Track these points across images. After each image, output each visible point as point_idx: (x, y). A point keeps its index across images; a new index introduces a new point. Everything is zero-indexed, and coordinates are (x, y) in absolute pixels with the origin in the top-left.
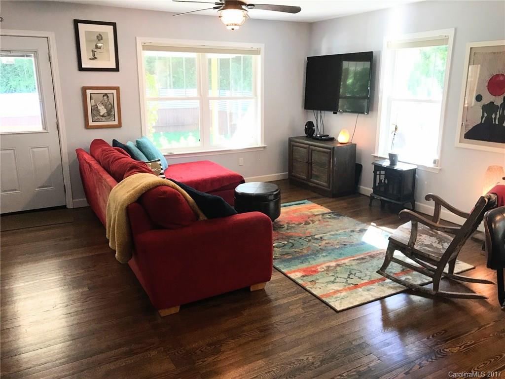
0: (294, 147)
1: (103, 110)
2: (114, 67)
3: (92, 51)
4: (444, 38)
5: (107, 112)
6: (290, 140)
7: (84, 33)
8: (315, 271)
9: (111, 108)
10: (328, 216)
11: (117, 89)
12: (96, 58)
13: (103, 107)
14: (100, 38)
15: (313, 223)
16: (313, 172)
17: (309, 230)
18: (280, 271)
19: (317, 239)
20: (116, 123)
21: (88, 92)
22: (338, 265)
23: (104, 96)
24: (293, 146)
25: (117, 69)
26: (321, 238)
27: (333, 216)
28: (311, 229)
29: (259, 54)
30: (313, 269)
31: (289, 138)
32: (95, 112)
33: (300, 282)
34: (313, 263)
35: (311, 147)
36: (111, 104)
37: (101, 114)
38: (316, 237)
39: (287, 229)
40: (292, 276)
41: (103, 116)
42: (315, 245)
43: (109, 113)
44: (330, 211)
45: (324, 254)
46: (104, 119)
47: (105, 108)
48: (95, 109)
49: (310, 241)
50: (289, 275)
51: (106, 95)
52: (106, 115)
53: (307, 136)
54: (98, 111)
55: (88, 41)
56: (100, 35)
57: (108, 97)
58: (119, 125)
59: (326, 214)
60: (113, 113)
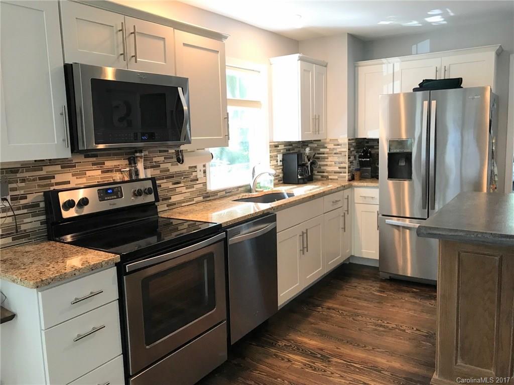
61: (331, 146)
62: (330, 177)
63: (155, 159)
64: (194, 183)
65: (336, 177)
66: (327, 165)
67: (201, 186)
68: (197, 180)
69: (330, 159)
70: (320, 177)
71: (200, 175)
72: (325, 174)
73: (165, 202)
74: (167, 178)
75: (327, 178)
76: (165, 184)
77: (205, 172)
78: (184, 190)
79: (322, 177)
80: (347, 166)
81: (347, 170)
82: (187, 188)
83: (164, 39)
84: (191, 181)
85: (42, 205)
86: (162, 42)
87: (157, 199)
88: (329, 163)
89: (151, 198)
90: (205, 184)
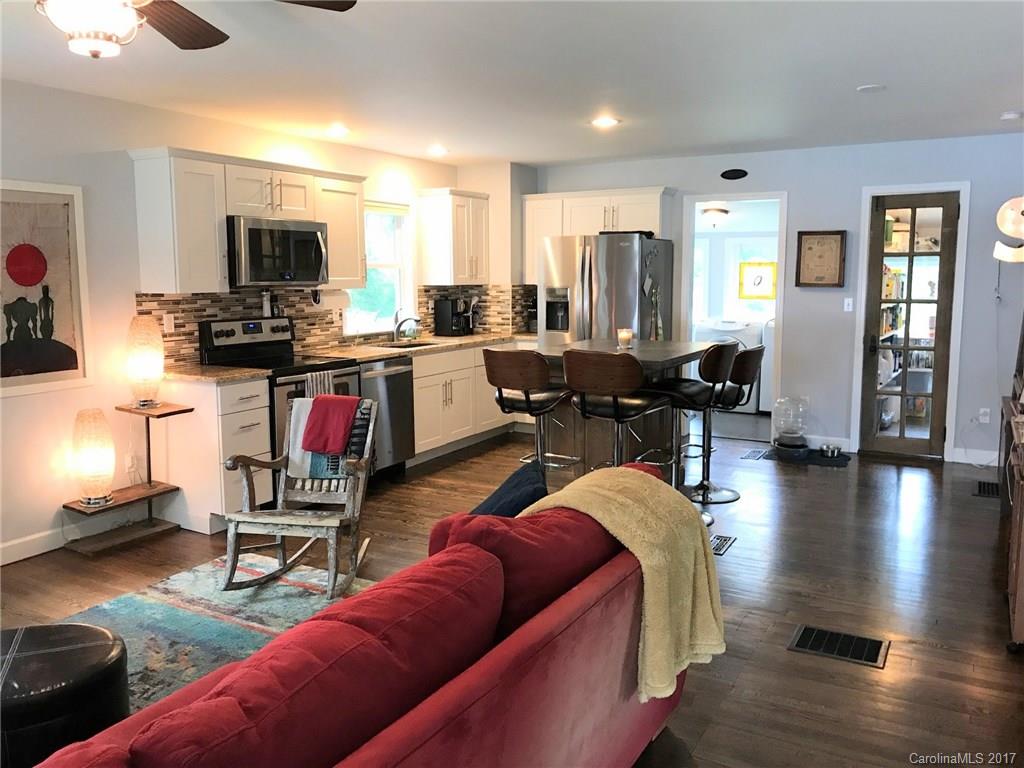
61: (492, 293)
62: (493, 330)
63: (291, 299)
64: (329, 325)
65: (499, 330)
66: (488, 316)
67: (337, 329)
68: (333, 323)
69: (492, 308)
70: (481, 330)
71: (336, 317)
72: (487, 326)
73: (300, 343)
74: (302, 318)
75: (489, 330)
76: (300, 324)
77: (341, 315)
78: (318, 332)
79: (484, 329)
80: (510, 316)
81: (510, 321)
82: (322, 331)
83: (304, 187)
84: (327, 323)
85: (197, 334)
86: (303, 190)
87: (293, 338)
88: (491, 313)
89: (287, 336)
90: (341, 328)
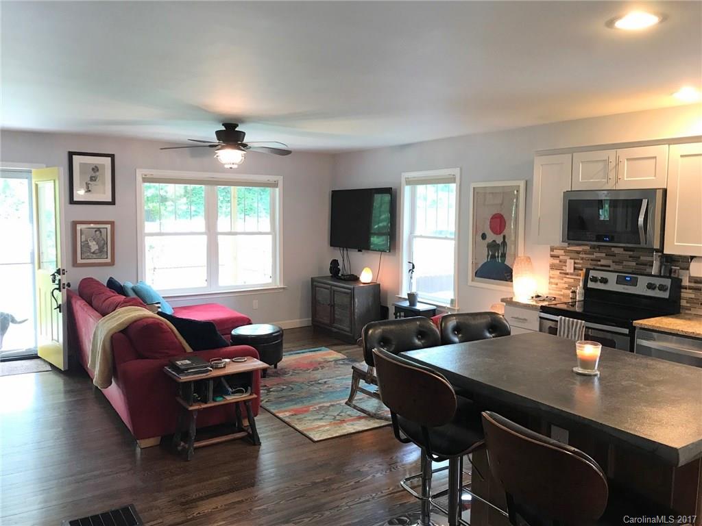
0: (317, 288)
1: (94, 247)
2: (110, 200)
3: (86, 183)
4: (452, 176)
5: (99, 249)
6: (313, 280)
7: (78, 166)
8: (306, 411)
9: (104, 244)
10: (341, 362)
11: (112, 223)
12: (90, 191)
13: (94, 243)
14: (95, 169)
15: (322, 369)
16: (336, 316)
17: (316, 375)
18: (269, 412)
19: (320, 383)
20: (109, 260)
21: (79, 227)
22: (332, 405)
23: (96, 231)
24: (316, 286)
25: (113, 203)
26: (325, 382)
27: (347, 362)
28: (318, 375)
29: (277, 187)
30: (305, 409)
31: (312, 278)
32: (84, 249)
33: (287, 420)
34: (306, 404)
35: (333, 287)
36: (103, 239)
37: (92, 251)
38: (320, 381)
39: (291, 375)
40: (281, 415)
41: (93, 253)
42: (315, 389)
43: (101, 251)
44: (345, 357)
45: (322, 396)
46: (94, 256)
47: (97, 244)
48: (85, 246)
49: (312, 385)
50: (277, 414)
51: (99, 229)
52: (97, 251)
53: (332, 276)
54: (89, 247)
55: (82, 173)
56: (96, 167)
57: (101, 232)
58: (112, 263)
59: (340, 360)
60: (105, 249)
83: (654, 158)
